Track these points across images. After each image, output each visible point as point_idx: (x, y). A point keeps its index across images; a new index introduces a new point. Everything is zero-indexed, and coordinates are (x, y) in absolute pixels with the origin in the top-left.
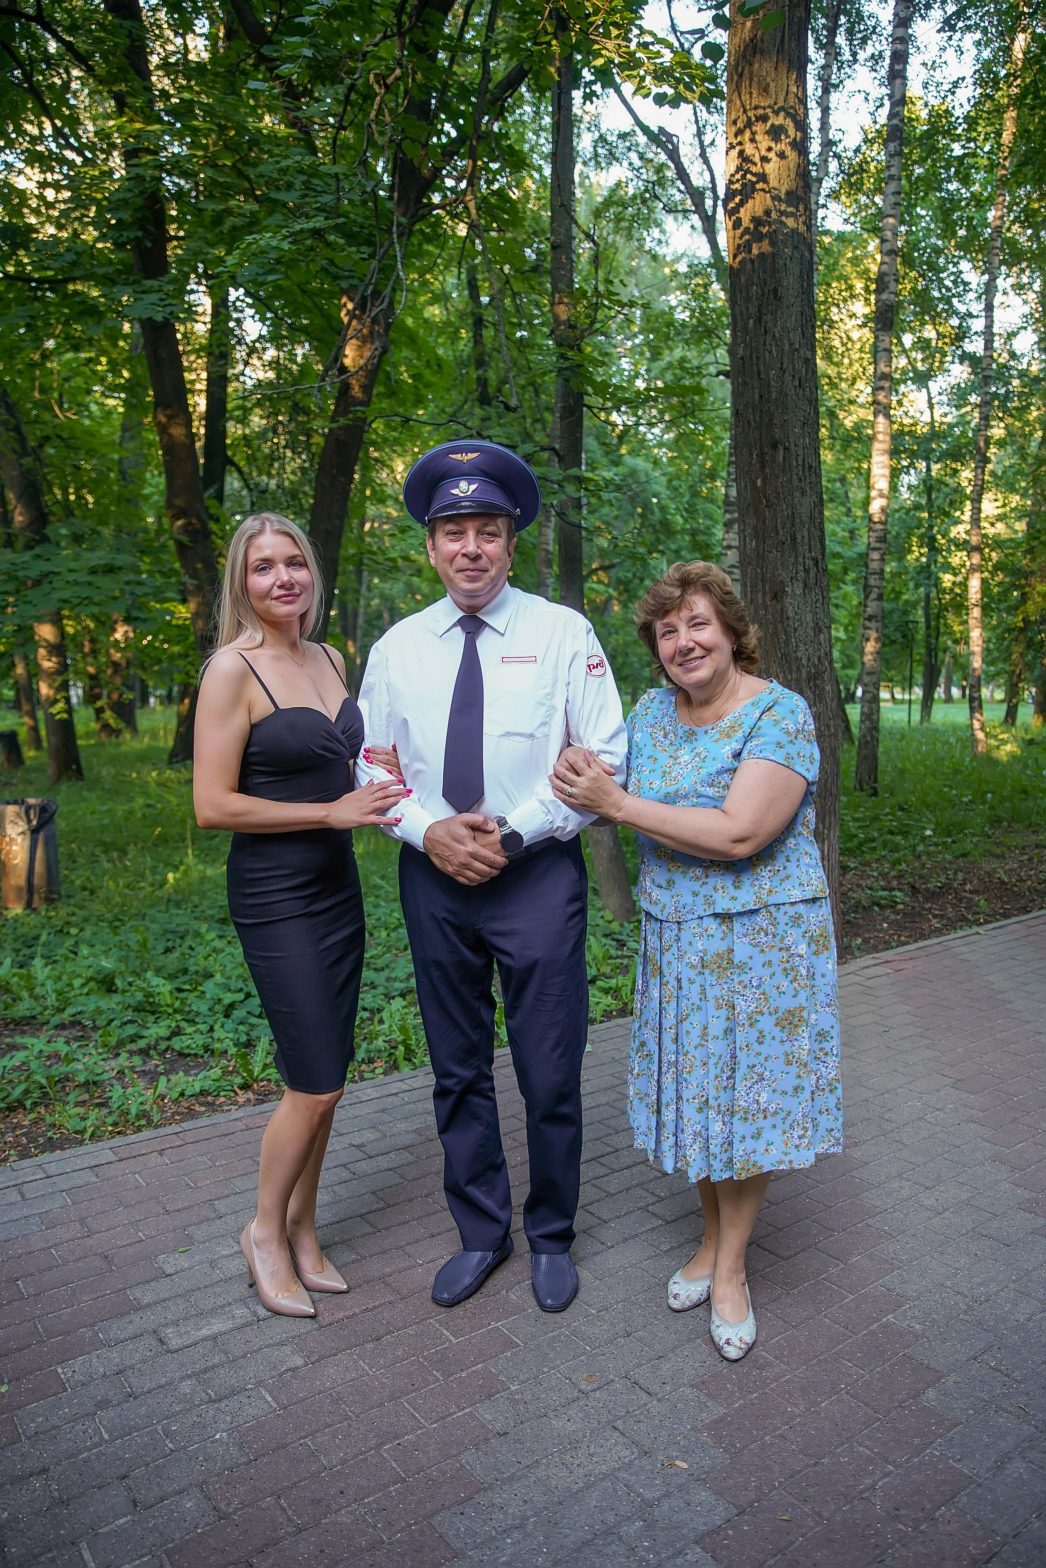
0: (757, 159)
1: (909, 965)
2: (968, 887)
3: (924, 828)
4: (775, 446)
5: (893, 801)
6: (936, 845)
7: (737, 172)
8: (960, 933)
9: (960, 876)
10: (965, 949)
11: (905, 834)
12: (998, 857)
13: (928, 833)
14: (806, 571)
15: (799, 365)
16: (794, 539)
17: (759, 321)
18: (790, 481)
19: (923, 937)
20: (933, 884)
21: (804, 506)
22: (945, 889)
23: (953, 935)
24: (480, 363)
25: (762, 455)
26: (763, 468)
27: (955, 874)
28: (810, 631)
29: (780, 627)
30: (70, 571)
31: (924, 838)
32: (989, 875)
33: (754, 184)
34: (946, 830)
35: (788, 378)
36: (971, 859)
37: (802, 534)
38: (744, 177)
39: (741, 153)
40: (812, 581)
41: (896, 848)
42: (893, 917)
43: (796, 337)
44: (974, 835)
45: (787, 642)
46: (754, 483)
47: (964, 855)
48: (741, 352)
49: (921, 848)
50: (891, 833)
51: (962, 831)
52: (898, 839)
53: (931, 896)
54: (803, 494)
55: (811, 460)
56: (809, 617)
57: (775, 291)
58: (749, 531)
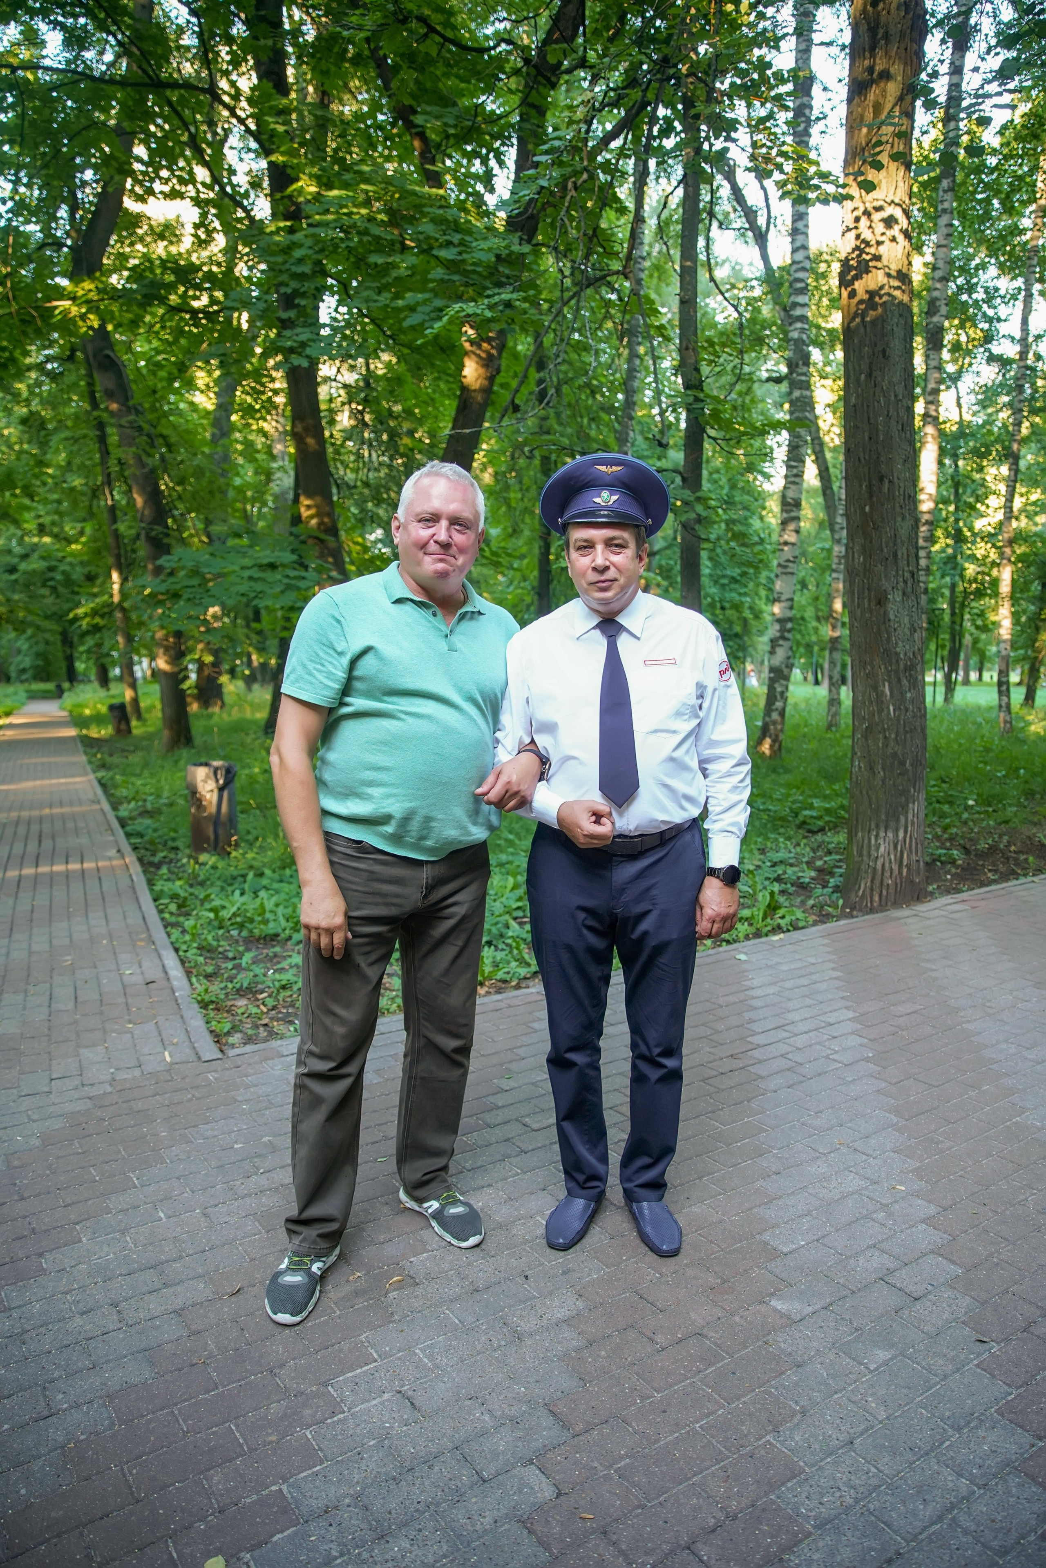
0: (873, 242)
1: (982, 903)
2: (1013, 848)
3: (966, 799)
4: (881, 479)
5: (935, 774)
6: (979, 813)
7: (854, 250)
8: (1015, 882)
9: (1005, 839)
10: (1025, 893)
11: (951, 803)
12: (1035, 824)
13: (971, 802)
14: (905, 582)
15: (902, 413)
16: (895, 555)
17: (870, 375)
18: (894, 507)
19: (983, 885)
20: (983, 845)
21: (904, 528)
22: (993, 849)
23: (1010, 883)
24: (541, 366)
25: (870, 486)
26: (871, 496)
27: (1000, 837)
28: (908, 632)
29: (883, 628)
30: (243, 568)
31: (967, 808)
32: (1030, 838)
33: (867, 262)
34: (986, 800)
35: (893, 423)
36: (1011, 825)
37: (902, 552)
38: (859, 256)
39: (858, 237)
40: (909, 590)
41: (943, 816)
42: (953, 870)
43: (900, 389)
44: (1010, 805)
45: (888, 640)
46: (863, 509)
47: (1006, 822)
48: (853, 400)
49: (965, 816)
50: (938, 802)
51: (1000, 801)
52: (946, 808)
53: (982, 855)
54: (903, 518)
55: (910, 491)
56: (906, 620)
57: (884, 351)
58: (857, 548)
